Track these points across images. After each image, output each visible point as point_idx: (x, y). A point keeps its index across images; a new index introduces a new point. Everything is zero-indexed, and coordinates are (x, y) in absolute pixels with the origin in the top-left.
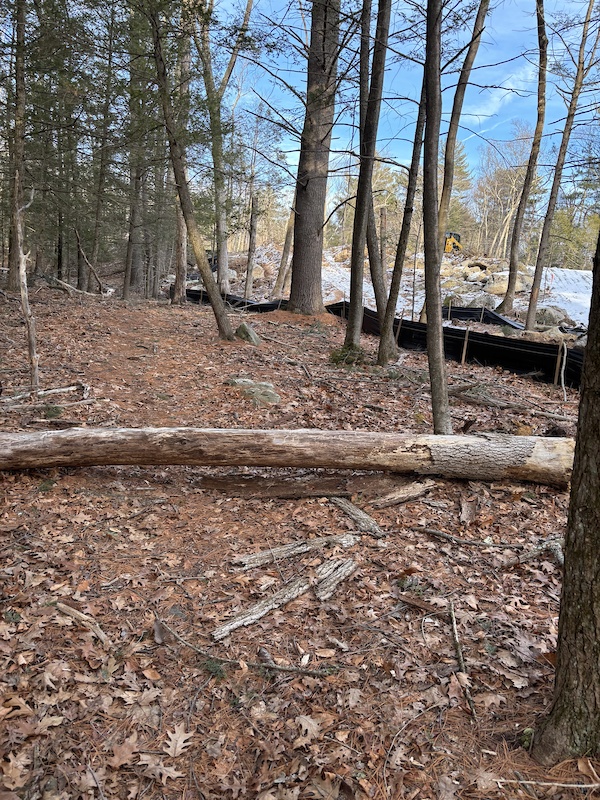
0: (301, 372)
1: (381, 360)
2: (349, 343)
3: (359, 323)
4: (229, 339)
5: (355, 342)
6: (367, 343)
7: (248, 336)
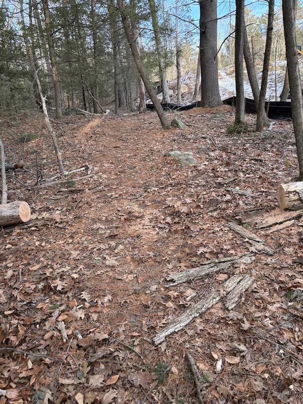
0: (209, 142)
1: (258, 128)
2: (238, 121)
3: (243, 107)
4: (168, 128)
5: (241, 119)
6: (249, 119)
7: (178, 125)
